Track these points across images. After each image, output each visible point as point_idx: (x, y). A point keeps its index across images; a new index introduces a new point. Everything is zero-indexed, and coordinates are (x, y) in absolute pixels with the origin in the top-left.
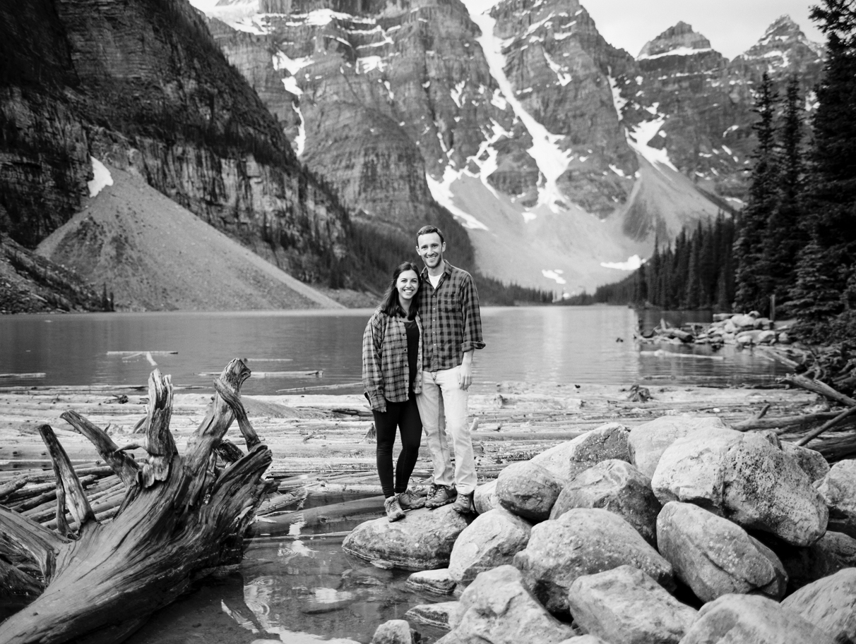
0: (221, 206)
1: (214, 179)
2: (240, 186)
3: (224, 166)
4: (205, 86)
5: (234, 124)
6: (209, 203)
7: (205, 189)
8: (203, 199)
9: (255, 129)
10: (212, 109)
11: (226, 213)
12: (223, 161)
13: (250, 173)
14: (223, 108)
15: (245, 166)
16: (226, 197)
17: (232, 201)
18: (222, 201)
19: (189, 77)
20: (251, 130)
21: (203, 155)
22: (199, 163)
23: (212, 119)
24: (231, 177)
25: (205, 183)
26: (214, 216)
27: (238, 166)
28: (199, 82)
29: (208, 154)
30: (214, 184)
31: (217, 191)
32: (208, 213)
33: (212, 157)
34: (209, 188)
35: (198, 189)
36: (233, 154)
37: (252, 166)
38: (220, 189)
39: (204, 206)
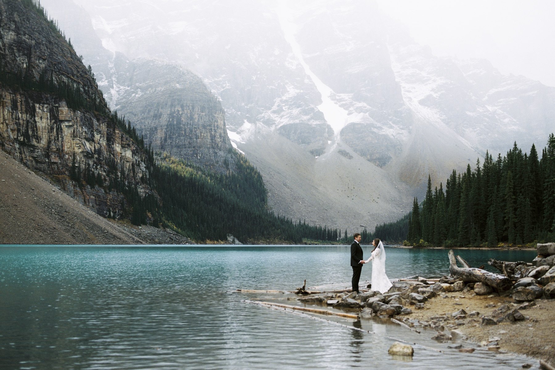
0: (33, 146)
1: (28, 122)
2: (52, 128)
3: (37, 110)
4: (24, 38)
5: (49, 73)
6: (22, 144)
7: (19, 130)
8: (16, 140)
9: (68, 77)
10: (29, 58)
11: (38, 153)
12: (37, 105)
13: (61, 117)
14: (40, 58)
15: (58, 111)
16: (38, 139)
17: (44, 142)
18: (34, 142)
19: (9, 29)
20: (65, 79)
21: (19, 100)
22: (14, 107)
23: (28, 67)
24: (44, 120)
25: (18, 124)
26: (27, 155)
27: (51, 111)
28: (18, 34)
29: (23, 99)
30: (27, 126)
31: (30, 133)
32: (20, 153)
33: (27, 102)
34: (23, 130)
35: (12, 130)
36: (47, 100)
37: (64, 110)
38: (33, 131)
39: (17, 146)
